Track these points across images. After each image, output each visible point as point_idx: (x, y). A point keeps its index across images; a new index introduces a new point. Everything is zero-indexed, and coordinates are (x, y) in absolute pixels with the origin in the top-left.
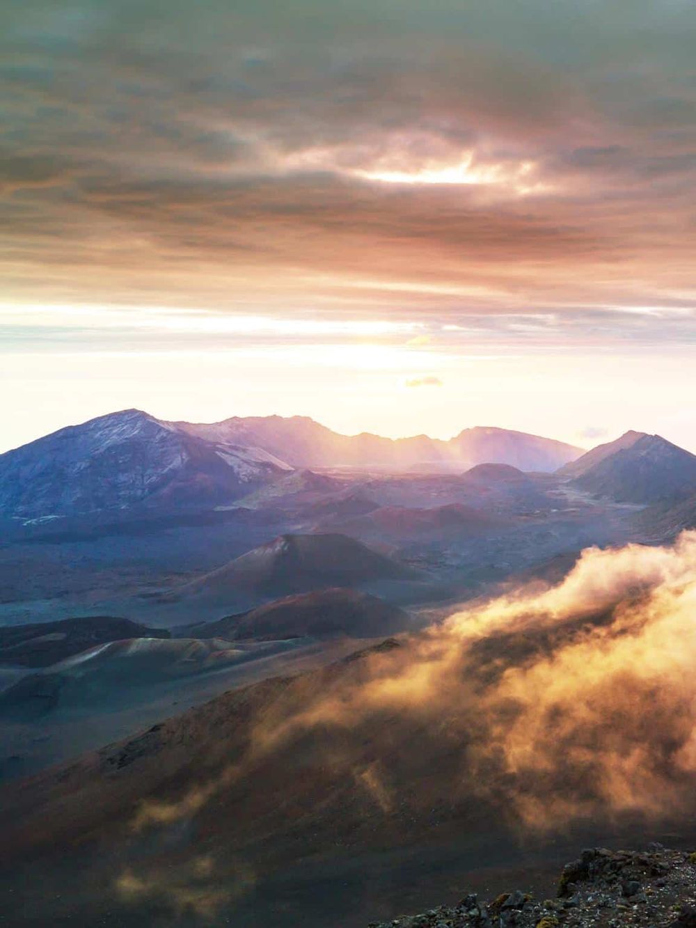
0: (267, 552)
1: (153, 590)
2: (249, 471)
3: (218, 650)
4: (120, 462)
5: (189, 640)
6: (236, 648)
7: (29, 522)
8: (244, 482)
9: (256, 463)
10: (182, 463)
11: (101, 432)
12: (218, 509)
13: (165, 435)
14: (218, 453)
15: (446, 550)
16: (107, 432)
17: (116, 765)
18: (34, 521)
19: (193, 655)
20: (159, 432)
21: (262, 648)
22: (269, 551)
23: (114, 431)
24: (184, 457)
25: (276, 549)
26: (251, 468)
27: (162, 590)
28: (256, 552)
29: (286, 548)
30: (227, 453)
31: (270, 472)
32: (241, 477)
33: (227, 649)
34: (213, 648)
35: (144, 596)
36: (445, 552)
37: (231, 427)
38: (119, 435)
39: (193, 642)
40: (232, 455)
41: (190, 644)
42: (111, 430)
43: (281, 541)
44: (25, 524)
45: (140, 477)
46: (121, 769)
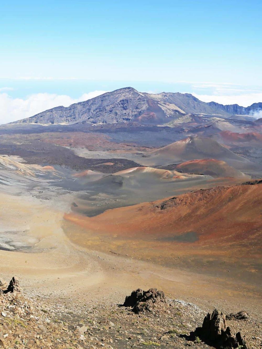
0: (183, 142)
1: (140, 152)
2: (170, 113)
3: (176, 175)
4: (125, 106)
5: (164, 170)
6: (183, 175)
7: (94, 125)
8: (168, 117)
9: (172, 110)
10: (146, 108)
11: (118, 95)
12: (159, 126)
13: (140, 97)
14: (159, 105)
15: (250, 150)
16: (120, 95)
17: (160, 208)
18: (95, 125)
19: (167, 176)
20: (138, 96)
21: (193, 177)
22: (184, 142)
23: (123, 95)
24: (147, 106)
25: (187, 142)
26: (170, 112)
27: (142, 152)
28: (179, 142)
29: (190, 142)
30: (162, 105)
31: (177, 114)
32: (167, 115)
33: (180, 175)
34: (175, 174)
35: (137, 154)
36: (249, 151)
37: (162, 96)
38: (124, 96)
39: (167, 171)
40: (164, 106)
41: (166, 172)
42: (121, 94)
43: (189, 139)
44: (93, 125)
45: (131, 112)
46: (162, 210)
